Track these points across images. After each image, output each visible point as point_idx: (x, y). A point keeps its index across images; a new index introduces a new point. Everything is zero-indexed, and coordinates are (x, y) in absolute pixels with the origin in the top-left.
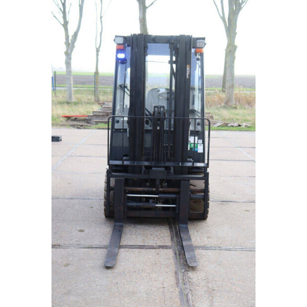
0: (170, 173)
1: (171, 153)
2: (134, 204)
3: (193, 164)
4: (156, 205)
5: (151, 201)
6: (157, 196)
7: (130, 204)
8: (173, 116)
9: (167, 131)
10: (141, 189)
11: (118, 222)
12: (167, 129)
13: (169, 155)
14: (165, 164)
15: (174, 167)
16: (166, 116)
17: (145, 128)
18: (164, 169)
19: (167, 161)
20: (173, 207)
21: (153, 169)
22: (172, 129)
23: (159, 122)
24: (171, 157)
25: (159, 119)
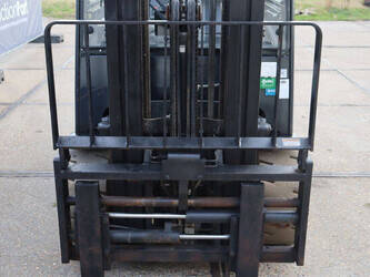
0: (214, 163)
1: (216, 105)
2: (128, 235)
3: (273, 142)
4: (182, 236)
5: (168, 226)
6: (184, 216)
7: (119, 235)
8: (219, 18)
9: (206, 50)
10: (142, 201)
12: (206, 45)
13: (210, 112)
14: (200, 143)
15: (224, 151)
16: (204, 20)
17: (151, 43)
18: (198, 156)
19: (205, 135)
20: (222, 240)
21: (170, 156)
22: (218, 46)
23: (184, 34)
24: (216, 116)
25: (183, 28)
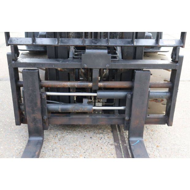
3: (157, 42)
4: (94, 108)
5: (85, 101)
6: (95, 94)
7: (53, 107)
10: (68, 84)
11: (35, 136)
18: (106, 51)
21: (87, 51)
